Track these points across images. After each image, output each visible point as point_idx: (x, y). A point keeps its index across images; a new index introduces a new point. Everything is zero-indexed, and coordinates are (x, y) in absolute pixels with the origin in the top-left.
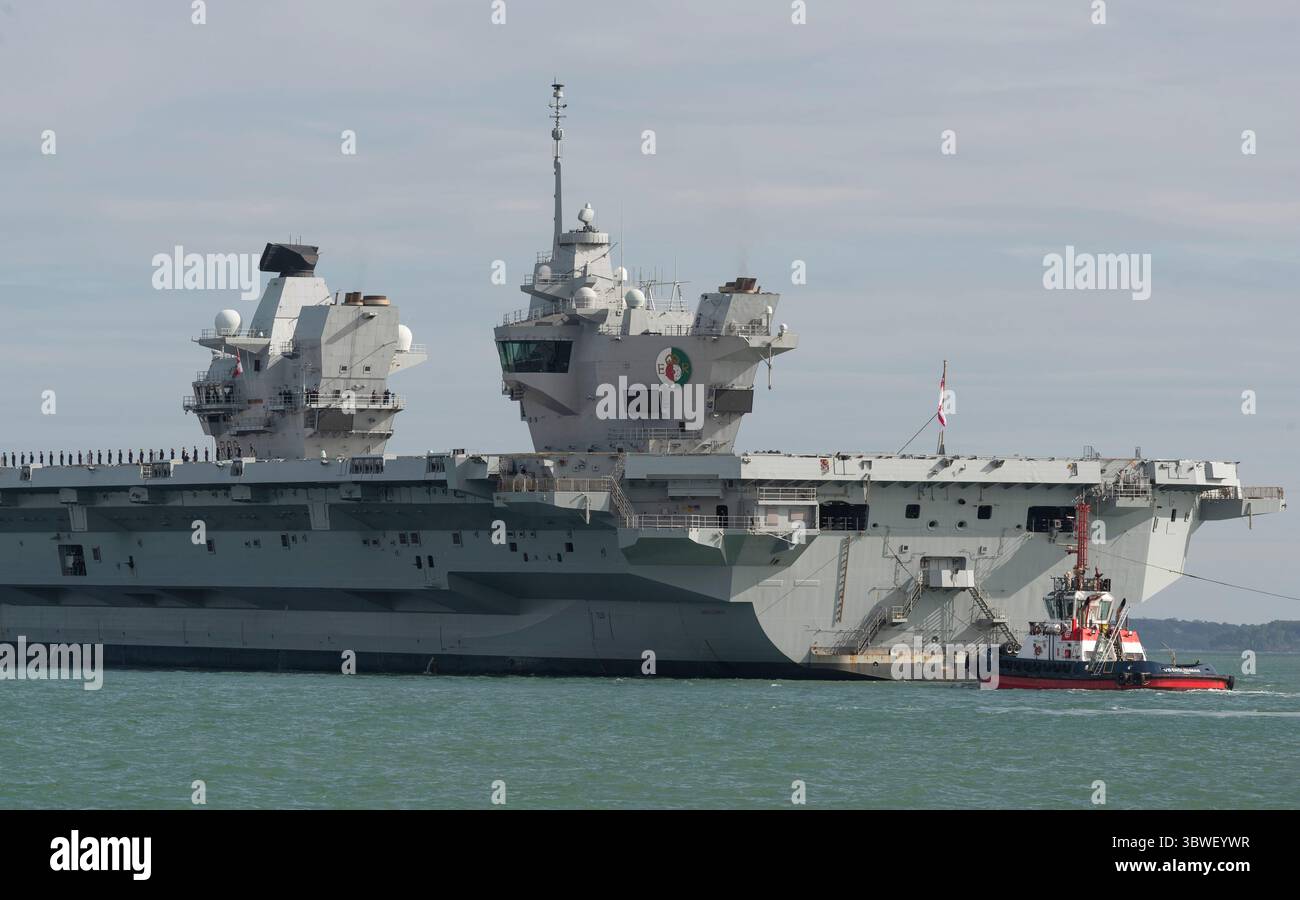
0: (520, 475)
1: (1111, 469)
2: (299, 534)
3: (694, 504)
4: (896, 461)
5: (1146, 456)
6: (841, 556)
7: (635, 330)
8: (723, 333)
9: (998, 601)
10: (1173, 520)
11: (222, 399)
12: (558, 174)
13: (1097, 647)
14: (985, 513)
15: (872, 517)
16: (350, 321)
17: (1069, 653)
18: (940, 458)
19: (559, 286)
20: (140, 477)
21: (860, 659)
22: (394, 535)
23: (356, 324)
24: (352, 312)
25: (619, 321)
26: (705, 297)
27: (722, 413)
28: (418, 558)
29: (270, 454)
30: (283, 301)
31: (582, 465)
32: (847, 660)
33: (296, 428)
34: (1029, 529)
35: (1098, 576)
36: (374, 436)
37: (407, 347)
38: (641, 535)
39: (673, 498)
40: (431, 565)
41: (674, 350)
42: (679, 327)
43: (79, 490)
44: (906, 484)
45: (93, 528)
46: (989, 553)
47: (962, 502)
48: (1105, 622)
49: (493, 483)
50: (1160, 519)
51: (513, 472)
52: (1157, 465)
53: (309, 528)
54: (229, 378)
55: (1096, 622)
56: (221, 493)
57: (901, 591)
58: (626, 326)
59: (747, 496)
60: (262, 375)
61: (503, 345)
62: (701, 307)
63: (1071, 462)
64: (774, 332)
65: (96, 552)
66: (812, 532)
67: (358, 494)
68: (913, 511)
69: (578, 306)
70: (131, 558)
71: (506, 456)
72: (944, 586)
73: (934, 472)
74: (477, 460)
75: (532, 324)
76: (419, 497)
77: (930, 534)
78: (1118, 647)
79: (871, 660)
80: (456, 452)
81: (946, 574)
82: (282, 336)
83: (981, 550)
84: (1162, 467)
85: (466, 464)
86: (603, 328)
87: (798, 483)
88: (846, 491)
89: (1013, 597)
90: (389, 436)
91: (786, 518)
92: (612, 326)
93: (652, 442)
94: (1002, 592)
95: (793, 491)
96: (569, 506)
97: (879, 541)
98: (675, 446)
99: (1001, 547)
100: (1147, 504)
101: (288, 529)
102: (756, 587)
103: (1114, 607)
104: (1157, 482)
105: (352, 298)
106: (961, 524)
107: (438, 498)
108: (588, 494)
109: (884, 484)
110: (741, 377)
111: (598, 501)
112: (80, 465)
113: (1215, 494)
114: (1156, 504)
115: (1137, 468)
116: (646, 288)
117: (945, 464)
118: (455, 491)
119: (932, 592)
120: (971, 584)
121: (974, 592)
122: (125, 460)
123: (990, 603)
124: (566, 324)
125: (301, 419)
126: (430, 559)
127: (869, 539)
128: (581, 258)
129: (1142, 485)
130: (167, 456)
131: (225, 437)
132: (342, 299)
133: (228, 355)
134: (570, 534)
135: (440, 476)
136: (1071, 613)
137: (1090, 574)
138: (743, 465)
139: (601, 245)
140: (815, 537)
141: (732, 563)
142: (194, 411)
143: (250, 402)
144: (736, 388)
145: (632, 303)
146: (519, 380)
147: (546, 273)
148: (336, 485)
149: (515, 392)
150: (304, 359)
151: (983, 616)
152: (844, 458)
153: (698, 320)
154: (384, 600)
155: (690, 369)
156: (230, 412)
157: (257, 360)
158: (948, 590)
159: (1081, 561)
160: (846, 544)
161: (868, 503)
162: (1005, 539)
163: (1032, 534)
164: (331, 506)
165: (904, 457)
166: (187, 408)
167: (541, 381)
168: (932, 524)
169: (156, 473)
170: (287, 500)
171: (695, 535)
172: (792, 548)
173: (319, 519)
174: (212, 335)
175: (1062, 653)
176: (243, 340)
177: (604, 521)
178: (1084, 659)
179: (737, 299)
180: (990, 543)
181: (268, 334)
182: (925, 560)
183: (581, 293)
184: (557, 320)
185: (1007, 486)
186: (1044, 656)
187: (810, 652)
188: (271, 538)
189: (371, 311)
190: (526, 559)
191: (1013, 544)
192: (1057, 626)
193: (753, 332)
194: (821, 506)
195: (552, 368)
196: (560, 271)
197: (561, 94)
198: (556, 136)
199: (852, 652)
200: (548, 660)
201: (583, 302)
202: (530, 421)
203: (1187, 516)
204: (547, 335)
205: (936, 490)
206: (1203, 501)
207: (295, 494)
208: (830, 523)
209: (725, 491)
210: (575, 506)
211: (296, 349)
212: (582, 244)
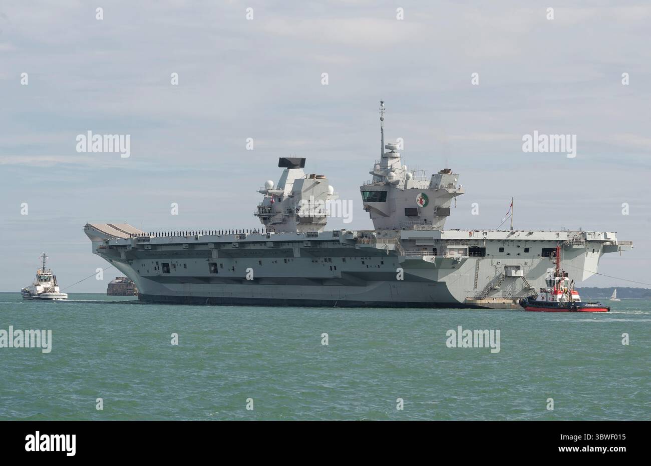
0: (364, 238)
1: (571, 235)
2: (290, 259)
3: (425, 248)
4: (496, 233)
5: (584, 230)
6: (476, 265)
7: (409, 187)
8: (439, 188)
9: (532, 281)
10: (593, 253)
11: (268, 212)
12: (382, 133)
13: (562, 297)
14: (527, 250)
15: (487, 252)
16: (311, 184)
17: (553, 299)
18: (511, 231)
19: (383, 172)
20: (235, 239)
21: (483, 301)
22: (322, 259)
23: (314, 185)
24: (312, 181)
25: (404, 184)
26: (433, 175)
27: (439, 216)
28: (331, 267)
29: (279, 231)
30: (288, 178)
31: (386, 234)
32: (479, 302)
33: (293, 221)
34: (542, 256)
35: (563, 272)
36: (320, 224)
37: (332, 193)
38: (406, 259)
39: (418, 246)
40: (335, 269)
41: (422, 194)
42: (424, 186)
43: (215, 244)
44: (499, 241)
45: (219, 257)
46: (528, 264)
47: (519, 247)
48: (566, 288)
49: (355, 241)
50: (589, 253)
51: (362, 237)
52: (587, 233)
53: (293, 257)
54: (270, 204)
55: (563, 288)
56: (263, 244)
57: (498, 278)
58: (406, 186)
59: (443, 245)
60: (281, 203)
61: (363, 192)
62: (432, 179)
63: (557, 233)
64: (457, 188)
65: (221, 265)
66: (466, 257)
67: (309, 245)
68: (502, 250)
69: (389, 179)
70: (233, 267)
71: (360, 231)
72: (513, 276)
73: (509, 236)
74: (350, 233)
75: (373, 185)
76: (330, 246)
77: (518, 258)
78: (570, 296)
79: (487, 302)
80: (343, 230)
81: (513, 272)
82: (288, 190)
83: (526, 263)
84: (589, 234)
85: (346, 234)
86: (398, 186)
87: (461, 240)
88: (478, 243)
89: (537, 280)
90: (325, 224)
91: (457, 252)
92: (401, 186)
93: (415, 226)
94: (533, 278)
95: (459, 243)
96: (381, 249)
97: (490, 260)
98: (423, 227)
99: (533, 262)
100: (584, 247)
101: (287, 257)
102: (446, 277)
103: (569, 283)
104: (587, 239)
105: (312, 176)
106: (519, 254)
107: (337, 246)
108: (388, 244)
109: (491, 241)
110: (446, 203)
111: (391, 247)
112: (216, 235)
113: (608, 243)
114: (587, 247)
115: (580, 234)
116: (413, 172)
117: (513, 233)
118: (343, 244)
119: (508, 278)
120: (522, 275)
121: (523, 278)
122: (231, 233)
123: (529, 282)
124: (385, 185)
125: (295, 218)
126: (335, 267)
127: (486, 259)
128: (390, 162)
129: (582, 240)
130: (245, 232)
131: (269, 225)
132: (309, 176)
133: (269, 196)
134: (382, 259)
135: (337, 238)
136: (554, 285)
137: (560, 271)
138: (442, 234)
139: (397, 157)
140: (467, 259)
141: (438, 268)
142: (258, 216)
143: (277, 213)
144: (444, 207)
145: (408, 178)
146: (369, 205)
147: (378, 167)
148: (302, 242)
149: (368, 209)
150: (296, 197)
151: (527, 286)
152: (477, 231)
153: (431, 183)
154: (320, 281)
155: (428, 201)
156: (270, 216)
157: (279, 198)
158: (514, 277)
159: (558, 267)
160: (478, 261)
161: (486, 247)
162: (534, 259)
163: (544, 258)
164: (301, 249)
165: (498, 231)
166: (255, 215)
167: (377, 205)
168: (508, 254)
169: (241, 238)
170: (286, 247)
171: (425, 258)
172: (459, 263)
173: (297, 253)
174: (264, 189)
175: (551, 299)
176: (275, 191)
177: (393, 254)
178: (558, 301)
179: (444, 176)
180: (529, 261)
181: (283, 189)
182: (506, 267)
183: (390, 174)
184: (382, 183)
185: (535, 241)
186: (545, 300)
187: (466, 299)
188: (281, 260)
189: (319, 181)
190: (367, 267)
191: (537, 261)
192: (549, 290)
193: (450, 188)
194: (469, 248)
195: (380, 200)
196: (383, 167)
197: (383, 105)
198: (382, 119)
199: (480, 299)
200: (376, 302)
201: (391, 177)
202: (373, 219)
203: (598, 251)
204: (379, 189)
205: (510, 242)
206: (604, 246)
207: (288, 245)
208: (473, 254)
209: (436, 243)
210: (383, 248)
211: (293, 194)
212: (390, 157)
